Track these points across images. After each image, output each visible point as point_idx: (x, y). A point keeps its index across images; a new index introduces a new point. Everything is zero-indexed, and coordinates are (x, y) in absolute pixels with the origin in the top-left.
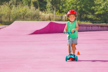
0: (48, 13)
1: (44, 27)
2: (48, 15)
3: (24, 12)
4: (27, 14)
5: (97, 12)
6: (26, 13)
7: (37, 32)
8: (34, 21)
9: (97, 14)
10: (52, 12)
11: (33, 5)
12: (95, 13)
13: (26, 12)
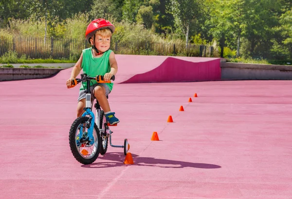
0: (171, 38)
1: (154, 68)
2: (172, 42)
3: (119, 34)
4: (124, 40)
5: (288, 39)
6: (122, 37)
7: (136, 79)
8: (139, 54)
9: (288, 44)
10: (181, 36)
11: (141, 19)
12: (283, 42)
13: (123, 35)
